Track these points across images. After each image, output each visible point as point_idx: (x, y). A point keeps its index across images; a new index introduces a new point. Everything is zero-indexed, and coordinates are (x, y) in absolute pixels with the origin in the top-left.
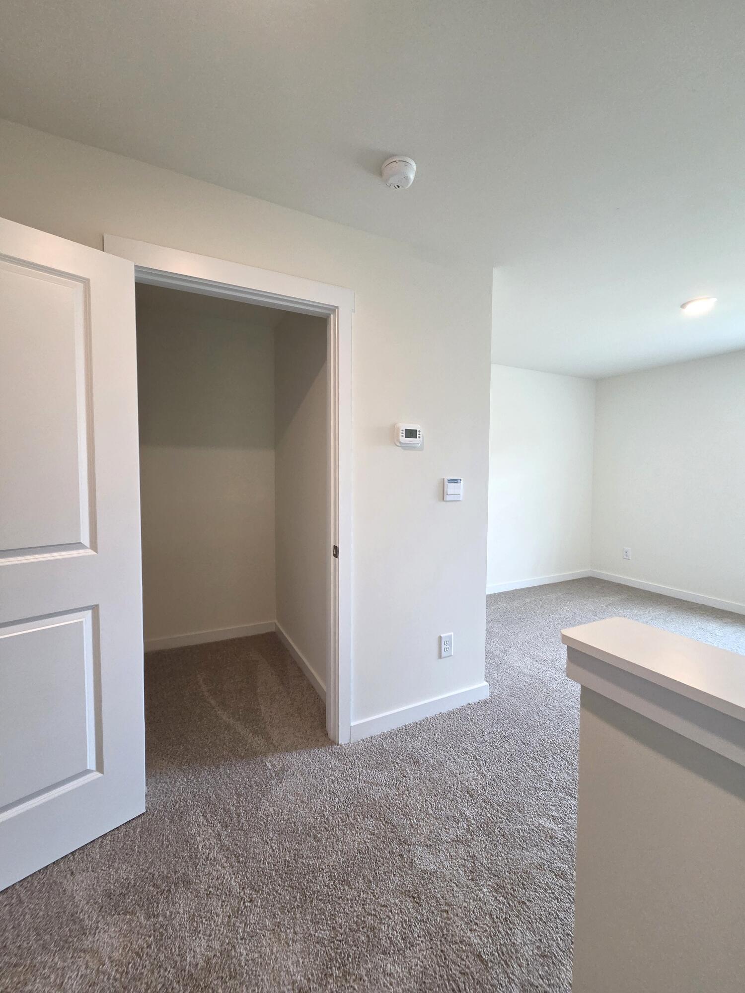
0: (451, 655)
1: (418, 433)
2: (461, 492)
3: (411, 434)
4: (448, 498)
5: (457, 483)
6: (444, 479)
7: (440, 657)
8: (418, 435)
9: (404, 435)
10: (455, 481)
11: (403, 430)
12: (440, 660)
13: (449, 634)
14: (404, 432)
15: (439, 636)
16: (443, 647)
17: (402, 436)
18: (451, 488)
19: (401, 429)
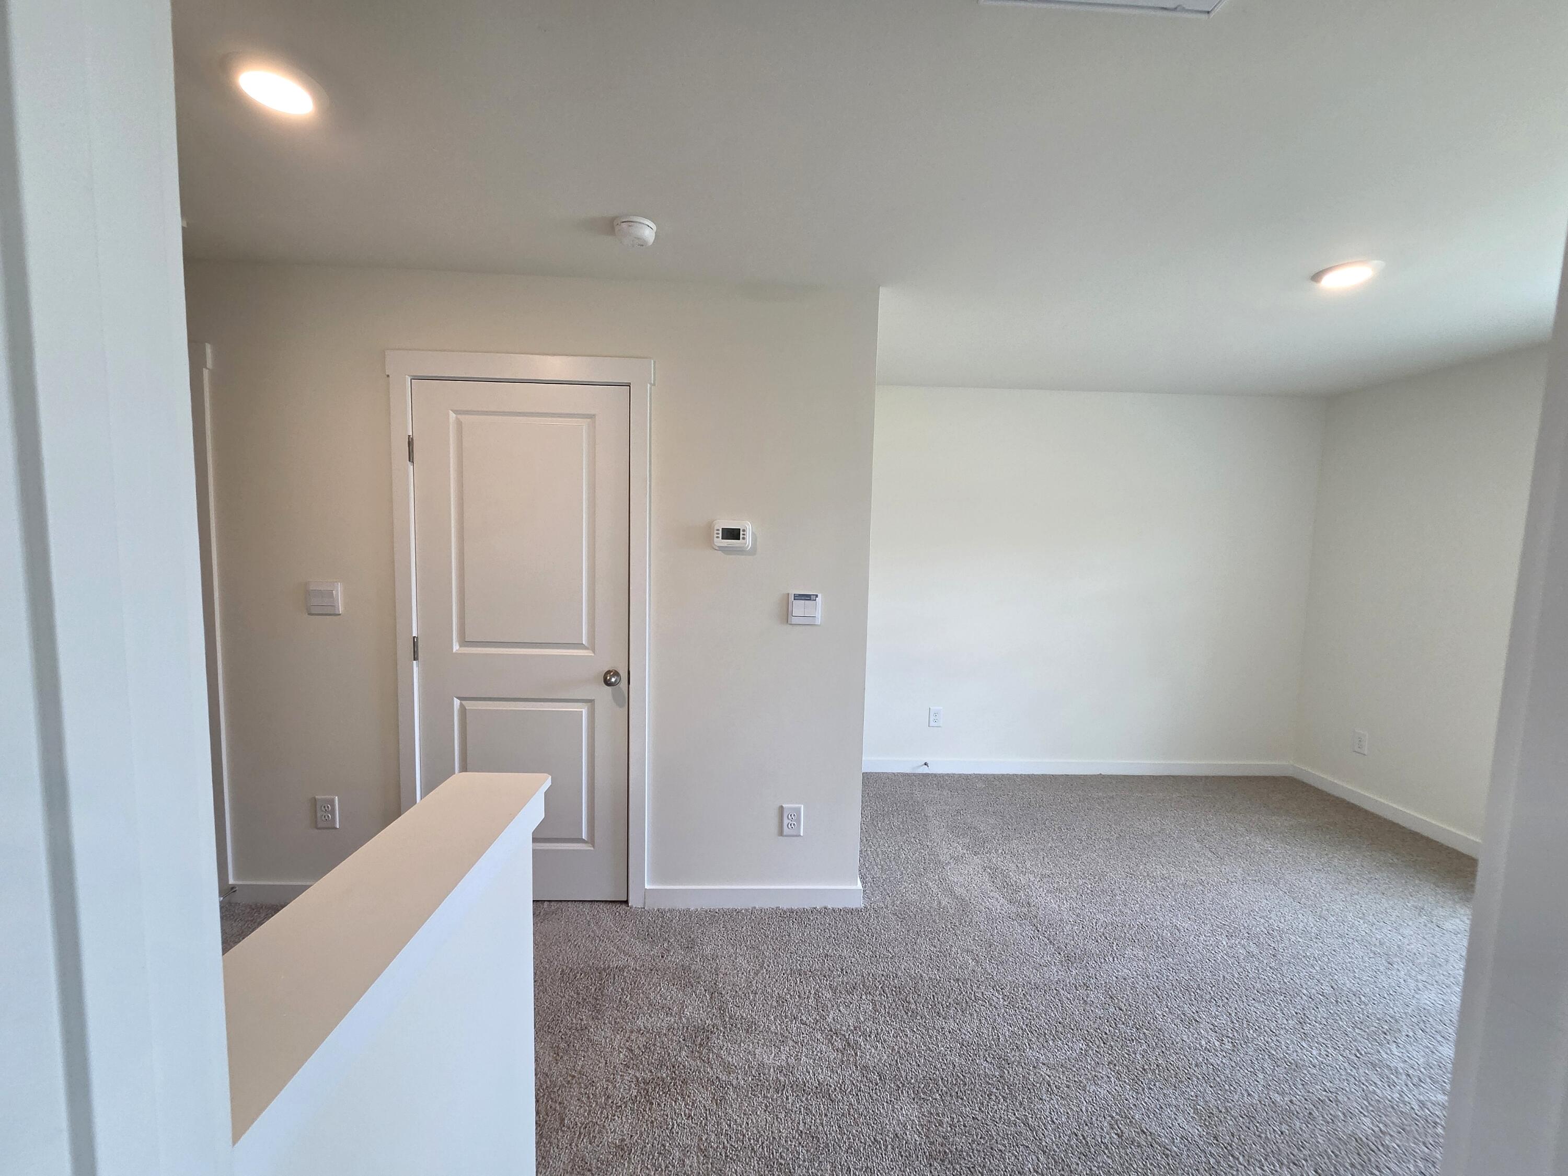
0: (800, 836)
1: (741, 533)
2: (819, 614)
3: (733, 534)
4: (794, 620)
5: (810, 600)
6: (788, 594)
7: (781, 833)
8: (741, 536)
9: (720, 535)
10: (807, 597)
11: (718, 530)
12: (781, 837)
13: (797, 806)
14: (720, 532)
15: (781, 805)
16: (786, 821)
17: (718, 537)
18: (799, 608)
19: (716, 528)
